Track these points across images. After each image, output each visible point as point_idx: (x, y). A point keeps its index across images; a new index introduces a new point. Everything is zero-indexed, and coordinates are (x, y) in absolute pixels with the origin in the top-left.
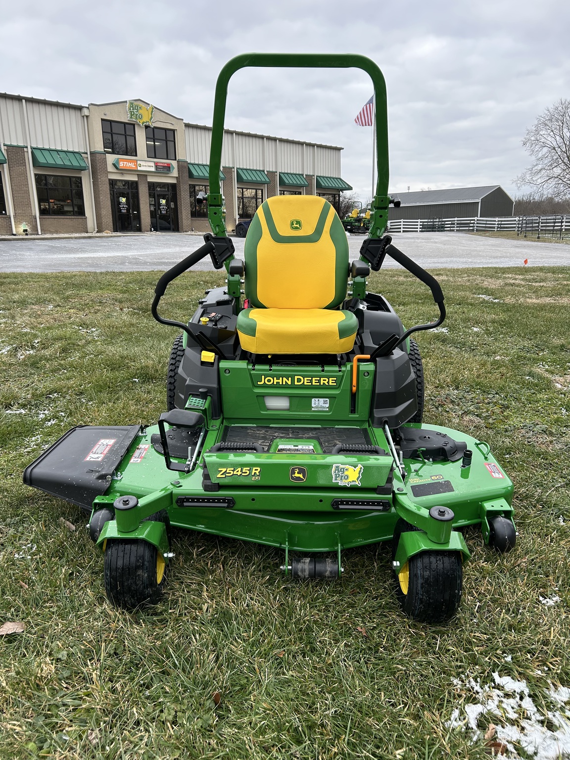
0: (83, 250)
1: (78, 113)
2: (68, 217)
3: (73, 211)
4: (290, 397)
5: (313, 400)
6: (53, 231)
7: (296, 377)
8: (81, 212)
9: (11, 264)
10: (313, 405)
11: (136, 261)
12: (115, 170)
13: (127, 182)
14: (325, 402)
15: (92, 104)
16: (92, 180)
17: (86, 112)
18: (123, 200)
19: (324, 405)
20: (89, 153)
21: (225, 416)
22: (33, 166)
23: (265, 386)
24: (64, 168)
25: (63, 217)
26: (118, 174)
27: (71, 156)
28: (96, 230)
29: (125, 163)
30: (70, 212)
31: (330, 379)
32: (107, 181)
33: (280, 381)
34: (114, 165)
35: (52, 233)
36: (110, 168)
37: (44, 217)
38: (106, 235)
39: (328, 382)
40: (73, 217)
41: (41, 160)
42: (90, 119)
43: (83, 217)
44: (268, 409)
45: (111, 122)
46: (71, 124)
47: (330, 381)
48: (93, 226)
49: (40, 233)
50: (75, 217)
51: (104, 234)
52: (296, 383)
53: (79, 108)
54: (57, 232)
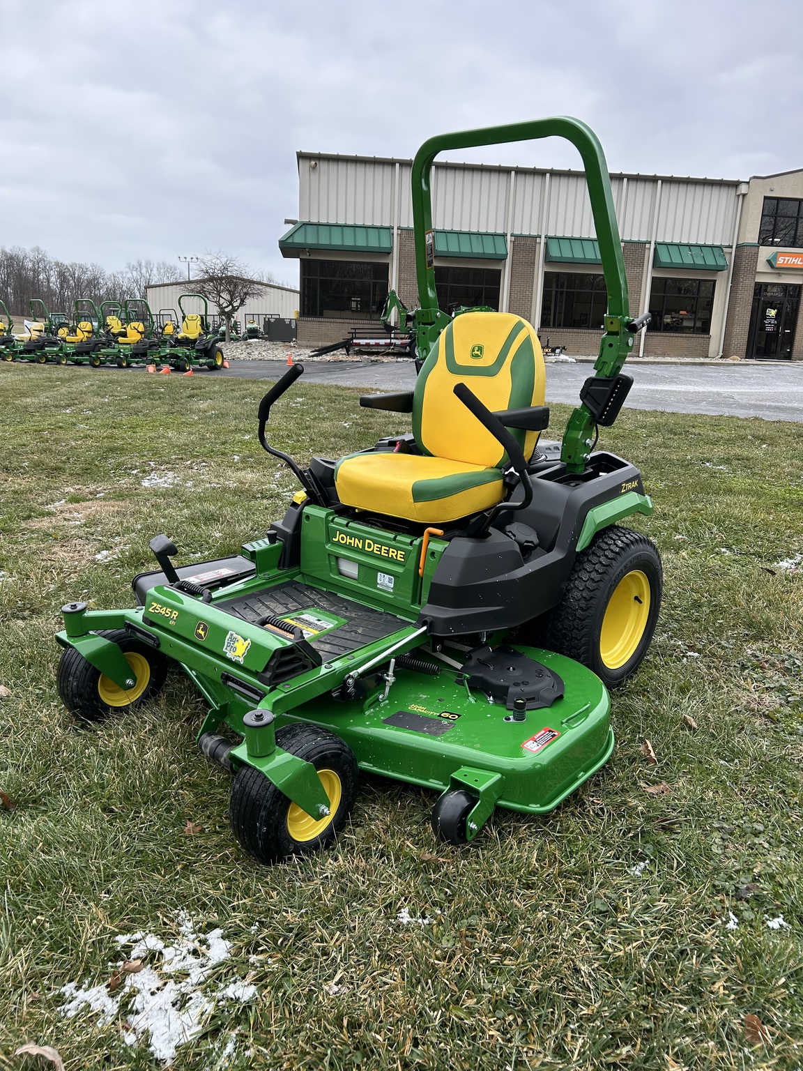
0: (672, 381)
1: (732, 192)
2: (684, 335)
3: (693, 328)
4: (361, 565)
5: (379, 573)
6: (659, 352)
7: (367, 541)
8: (705, 329)
9: (560, 391)
10: (379, 582)
11: (726, 400)
12: (769, 270)
13: (785, 287)
14: (390, 581)
15: (755, 177)
16: (730, 285)
17: (743, 189)
18: (773, 313)
19: (389, 584)
20: (734, 247)
21: (302, 570)
22: (653, 267)
23: (338, 544)
24: (694, 268)
25: (677, 335)
26: (774, 276)
27: (707, 252)
28: (721, 354)
29: (787, 258)
30: (689, 328)
31: (399, 552)
32: (753, 285)
33: (352, 541)
34: (769, 261)
35: (657, 355)
36: (762, 266)
37: (652, 334)
38: (731, 362)
39: (396, 556)
40: (691, 335)
41: (664, 258)
42: (747, 198)
43: (706, 336)
44: (340, 573)
45: (778, 199)
46: (718, 207)
47: (399, 555)
48: (717, 349)
49: (641, 355)
50: (695, 335)
51: (729, 361)
52: (366, 549)
53: (736, 184)
54: (664, 355)
